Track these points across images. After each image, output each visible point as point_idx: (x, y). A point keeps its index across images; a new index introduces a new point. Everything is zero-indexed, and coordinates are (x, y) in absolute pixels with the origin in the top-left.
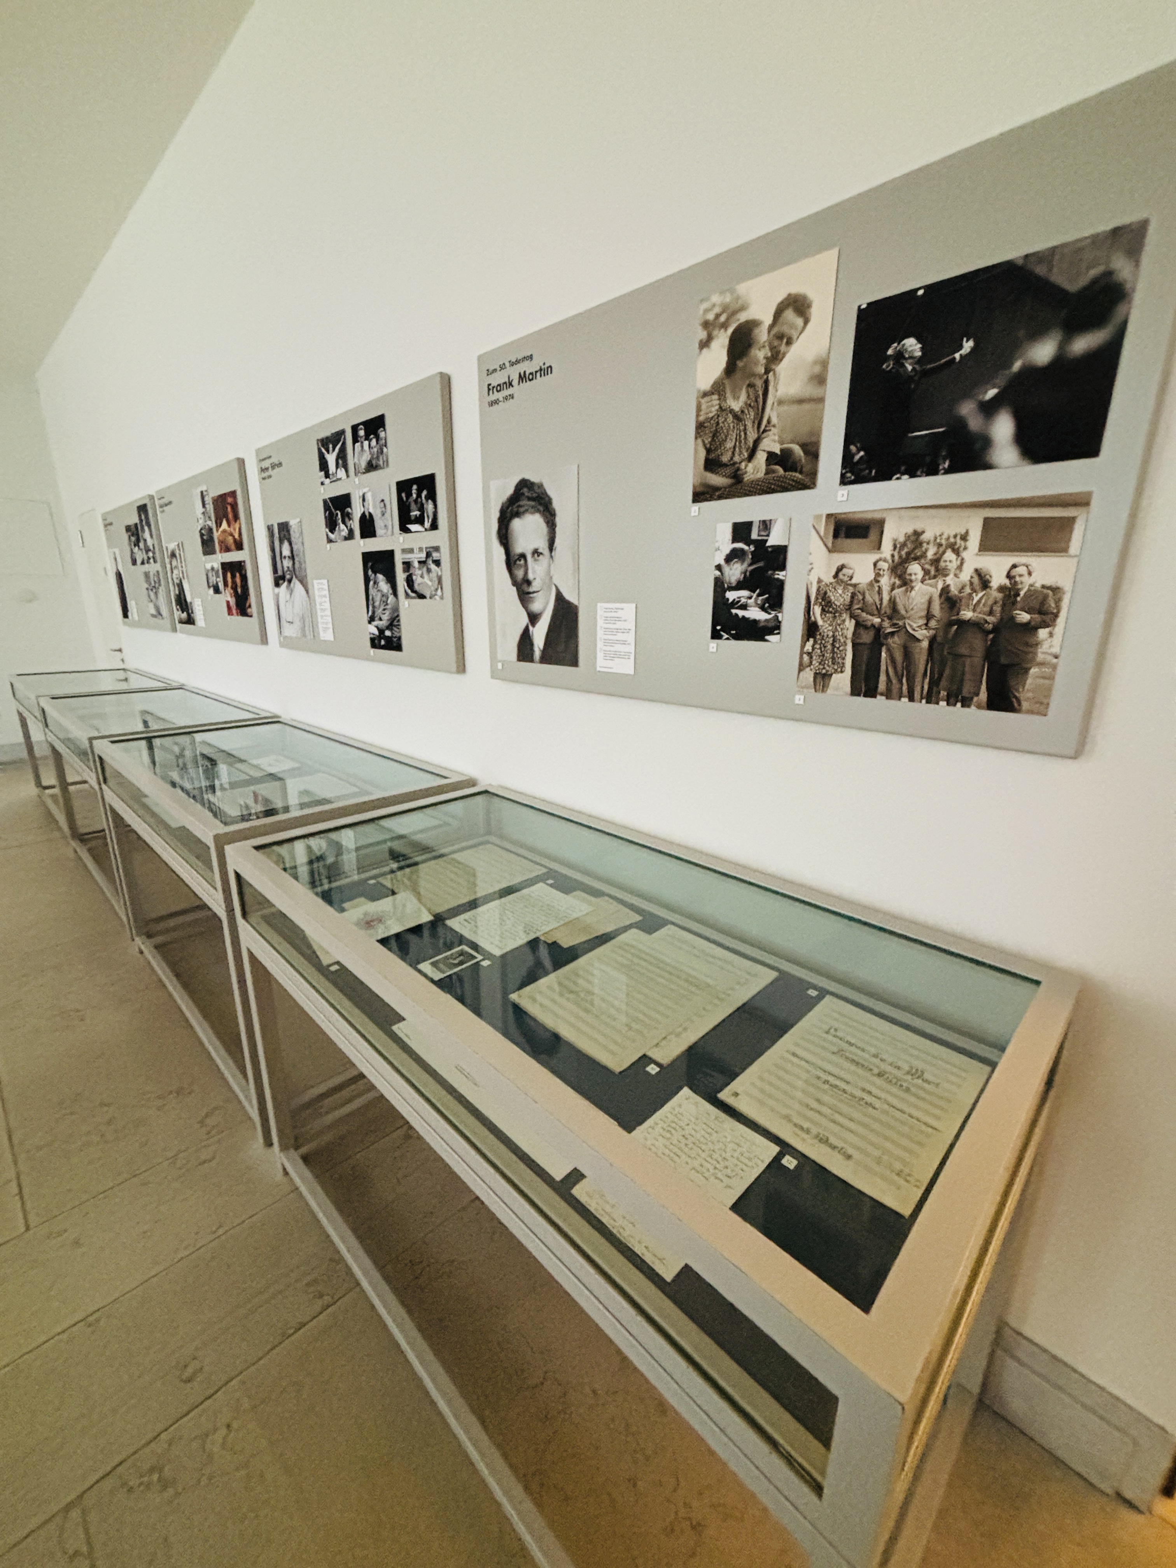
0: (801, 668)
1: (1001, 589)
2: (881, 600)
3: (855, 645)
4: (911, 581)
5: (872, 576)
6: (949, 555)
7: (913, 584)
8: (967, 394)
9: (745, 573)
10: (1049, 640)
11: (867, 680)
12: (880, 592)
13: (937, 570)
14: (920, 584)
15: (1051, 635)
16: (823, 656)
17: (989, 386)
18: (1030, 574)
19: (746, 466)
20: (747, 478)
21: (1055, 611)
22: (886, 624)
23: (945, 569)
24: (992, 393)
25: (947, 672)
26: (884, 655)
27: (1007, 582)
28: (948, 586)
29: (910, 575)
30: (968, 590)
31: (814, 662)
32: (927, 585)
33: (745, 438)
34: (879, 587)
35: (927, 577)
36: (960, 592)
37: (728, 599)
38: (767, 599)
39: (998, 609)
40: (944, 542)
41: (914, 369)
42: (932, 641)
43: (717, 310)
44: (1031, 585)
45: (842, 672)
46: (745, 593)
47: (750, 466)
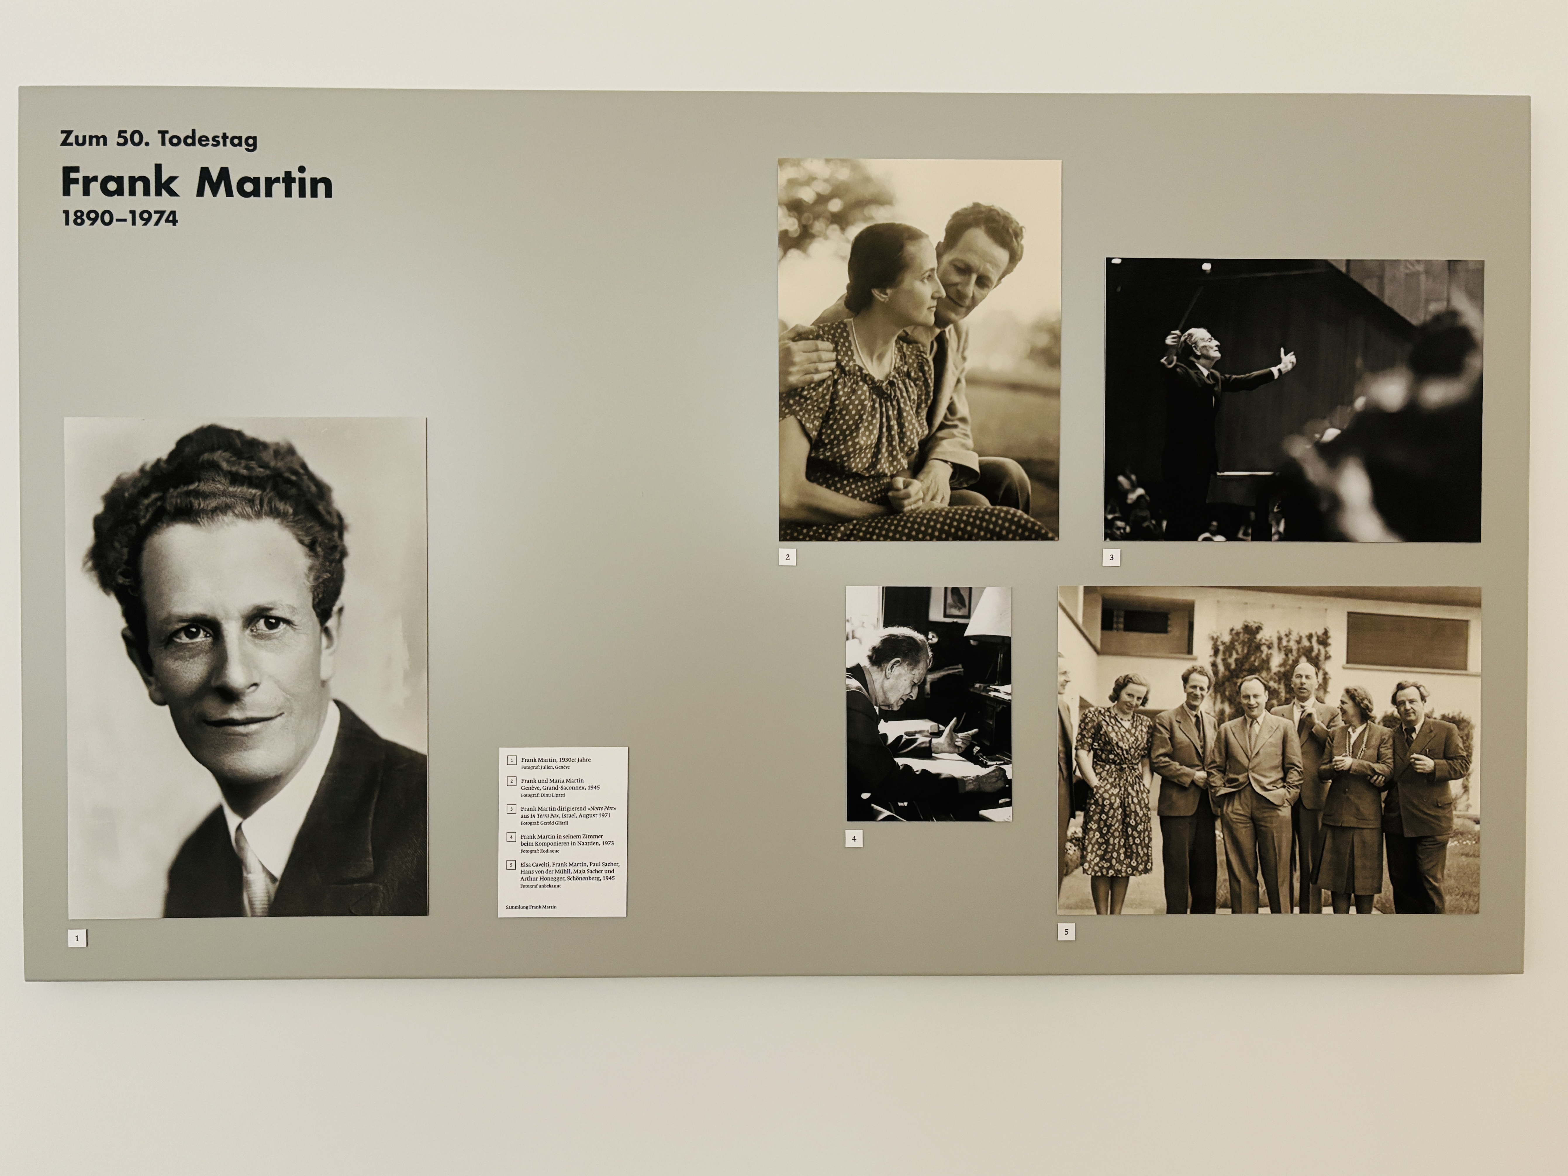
0: (1064, 869)
1: (1388, 721)
2: (1204, 739)
3: (1165, 821)
4: (1250, 707)
5: (1182, 699)
6: (1304, 667)
7: (1255, 712)
8: (1298, 429)
9: (921, 685)
10: (1465, 797)
11: (1193, 882)
12: (1199, 722)
13: (1289, 689)
14: (1265, 712)
15: (1466, 788)
16: (1107, 842)
17: (1326, 423)
18: (1423, 698)
19: (907, 485)
20: (909, 506)
21: (1465, 754)
22: (1217, 780)
23: (1301, 688)
24: (1331, 434)
25: (1327, 856)
26: (1218, 833)
27: (1392, 710)
28: (1310, 715)
29: (1248, 697)
30: (1340, 723)
31: (1089, 857)
32: (1275, 714)
33: (902, 435)
34: (1196, 716)
35: (1275, 702)
36: (1328, 726)
37: (885, 736)
38: (974, 736)
39: (1388, 752)
40: (1293, 645)
41: (1211, 375)
42: (1297, 806)
43: (823, 188)
44: (1428, 716)
45: (1146, 871)
46: (927, 725)
47: (916, 487)
